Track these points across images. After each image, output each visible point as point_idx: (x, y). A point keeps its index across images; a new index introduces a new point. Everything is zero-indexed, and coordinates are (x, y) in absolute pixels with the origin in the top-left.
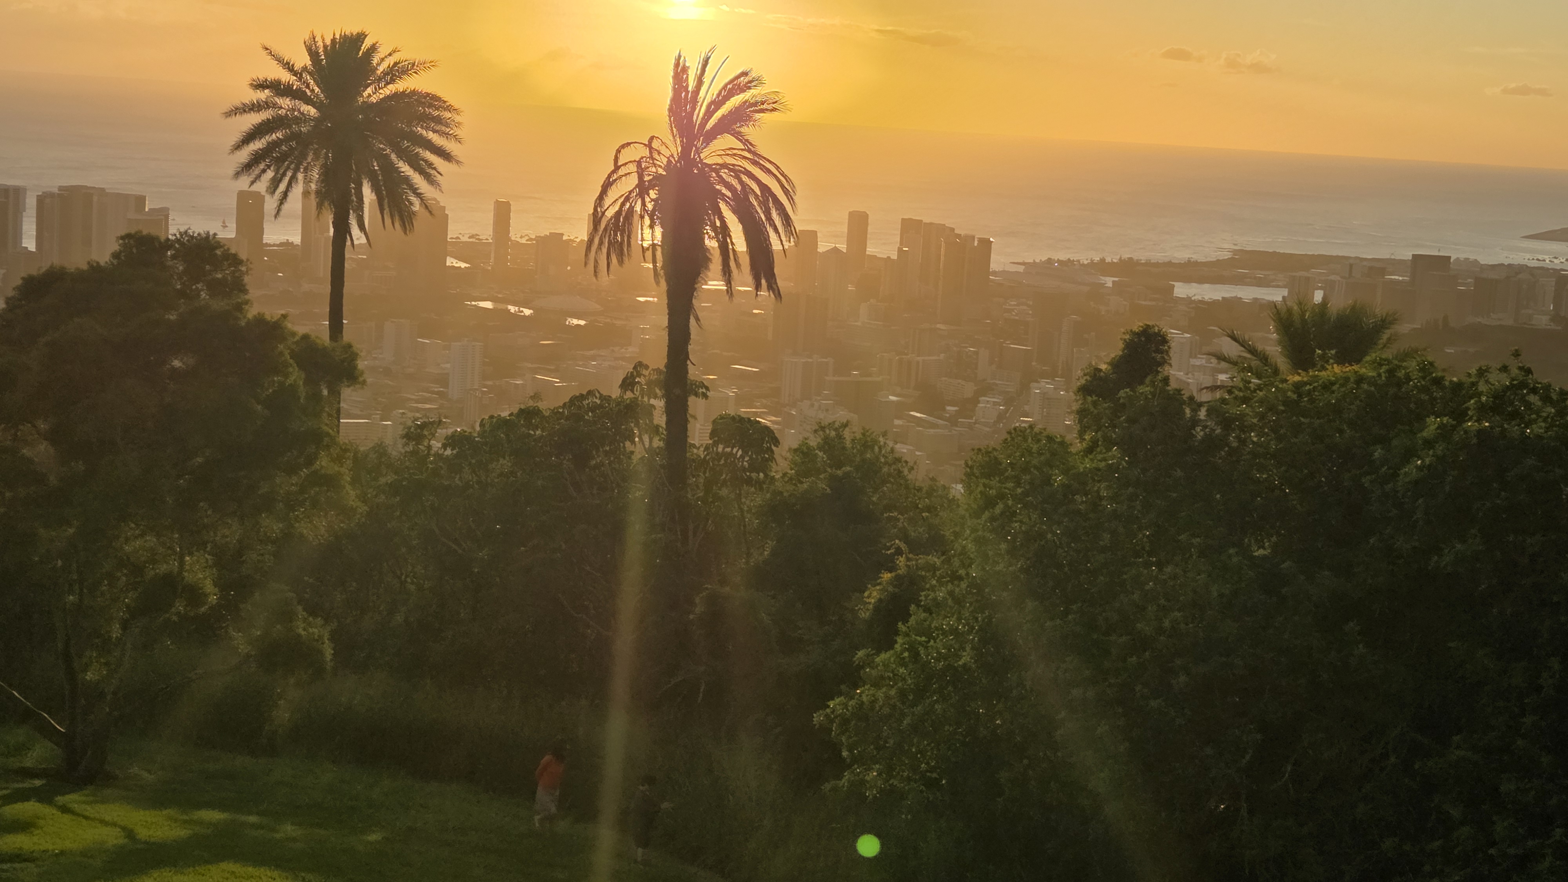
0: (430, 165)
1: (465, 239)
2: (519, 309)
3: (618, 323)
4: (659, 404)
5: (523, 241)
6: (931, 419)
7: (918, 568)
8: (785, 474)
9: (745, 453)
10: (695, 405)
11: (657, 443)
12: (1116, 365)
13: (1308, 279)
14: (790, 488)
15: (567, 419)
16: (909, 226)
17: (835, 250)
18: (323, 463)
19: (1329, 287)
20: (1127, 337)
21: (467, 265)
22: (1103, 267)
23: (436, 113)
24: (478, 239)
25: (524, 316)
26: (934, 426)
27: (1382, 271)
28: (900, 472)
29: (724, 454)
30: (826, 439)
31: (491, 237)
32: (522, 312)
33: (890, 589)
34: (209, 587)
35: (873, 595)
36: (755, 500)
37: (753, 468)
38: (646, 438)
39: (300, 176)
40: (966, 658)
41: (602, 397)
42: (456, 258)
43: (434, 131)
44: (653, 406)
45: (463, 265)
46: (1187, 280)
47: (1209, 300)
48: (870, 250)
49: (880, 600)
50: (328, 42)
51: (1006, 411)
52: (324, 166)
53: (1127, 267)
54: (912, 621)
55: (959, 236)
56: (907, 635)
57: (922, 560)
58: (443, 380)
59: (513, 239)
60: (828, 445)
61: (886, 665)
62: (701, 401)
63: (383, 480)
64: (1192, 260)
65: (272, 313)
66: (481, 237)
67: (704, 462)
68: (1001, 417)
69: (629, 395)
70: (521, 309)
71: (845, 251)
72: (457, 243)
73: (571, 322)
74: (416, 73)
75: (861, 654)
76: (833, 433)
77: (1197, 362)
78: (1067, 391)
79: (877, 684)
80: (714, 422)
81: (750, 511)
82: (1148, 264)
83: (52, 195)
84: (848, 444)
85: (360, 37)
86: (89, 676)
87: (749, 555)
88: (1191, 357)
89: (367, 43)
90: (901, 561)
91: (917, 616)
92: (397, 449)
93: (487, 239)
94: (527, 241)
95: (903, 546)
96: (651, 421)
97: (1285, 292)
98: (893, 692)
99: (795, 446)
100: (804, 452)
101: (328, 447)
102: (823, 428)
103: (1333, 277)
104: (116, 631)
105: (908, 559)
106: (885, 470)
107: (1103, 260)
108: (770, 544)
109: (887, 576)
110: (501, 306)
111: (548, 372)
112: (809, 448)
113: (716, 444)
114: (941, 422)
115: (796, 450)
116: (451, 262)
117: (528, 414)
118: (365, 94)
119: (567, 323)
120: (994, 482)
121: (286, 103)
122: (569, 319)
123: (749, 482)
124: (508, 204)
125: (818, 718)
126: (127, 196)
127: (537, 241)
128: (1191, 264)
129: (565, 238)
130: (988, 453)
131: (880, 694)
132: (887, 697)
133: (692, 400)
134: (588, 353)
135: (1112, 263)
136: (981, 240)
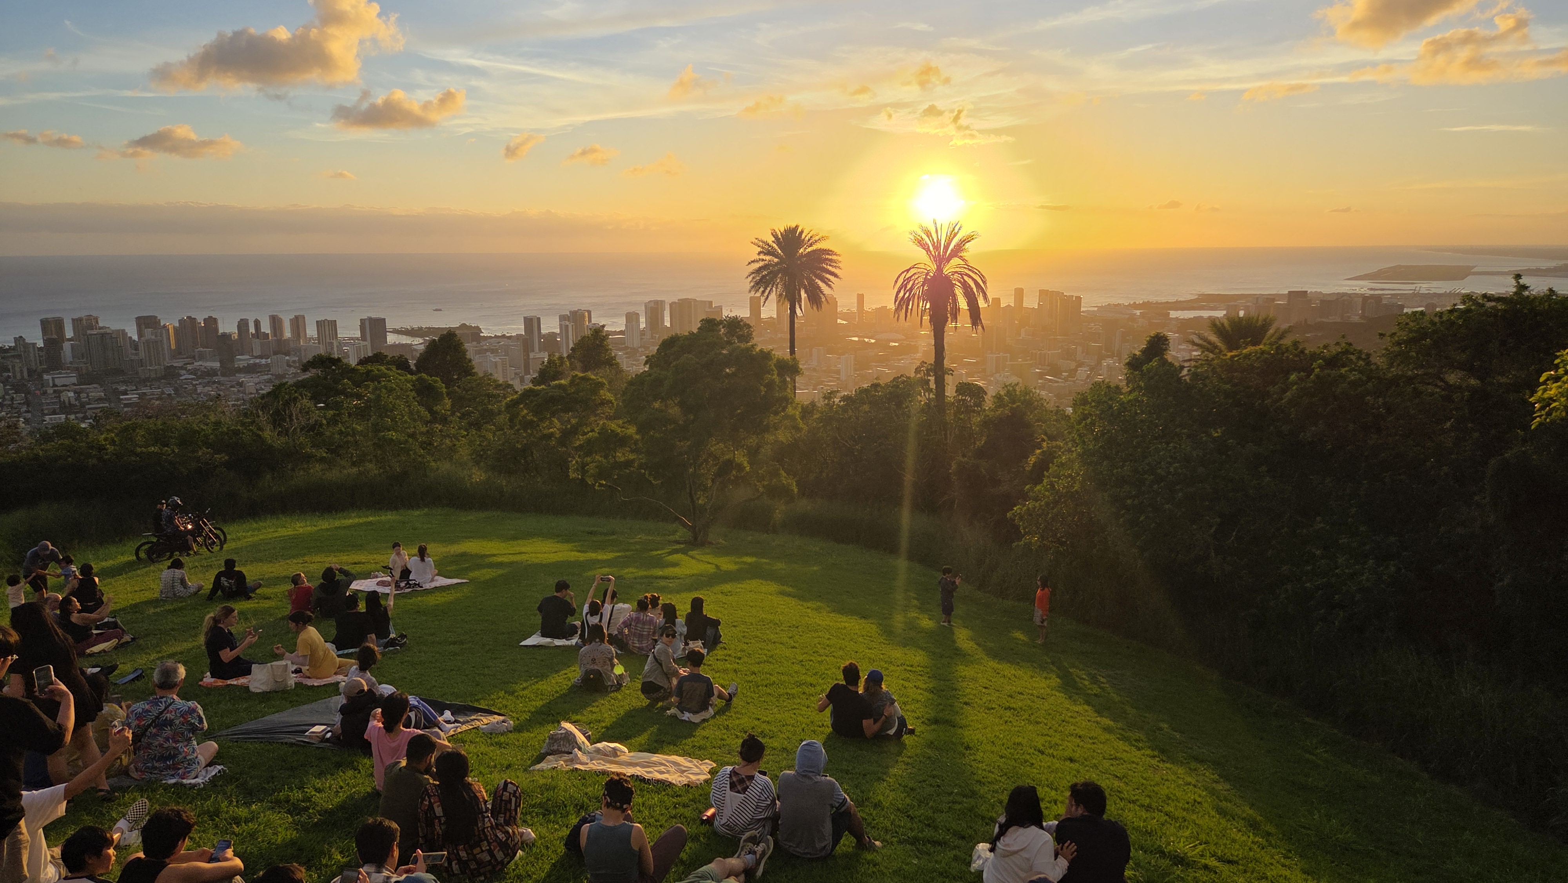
0: (829, 280)
1: (845, 311)
3: (912, 343)
4: (932, 379)
5: (870, 311)
6: (1055, 379)
7: (1052, 447)
8: (990, 408)
9: (971, 399)
10: (948, 379)
11: (932, 396)
12: (1144, 352)
13: (1236, 305)
14: (993, 413)
15: (892, 387)
16: (1042, 293)
17: (1009, 306)
18: (790, 410)
19: (1246, 308)
20: (1148, 339)
22: (1135, 306)
23: (830, 257)
25: (871, 343)
26: (1057, 382)
27: (1273, 300)
28: (1042, 404)
29: (962, 399)
30: (1008, 391)
31: (856, 309)
33: (1040, 457)
34: (746, 464)
35: (1032, 460)
36: (977, 419)
37: (976, 405)
38: (927, 394)
39: (774, 289)
40: (1077, 487)
41: (907, 377)
42: (841, 319)
43: (830, 265)
44: (929, 380)
45: (845, 322)
46: (1176, 309)
47: (1187, 319)
48: (1025, 305)
49: (1035, 462)
50: (782, 231)
51: (1090, 374)
52: (785, 284)
53: (1146, 305)
54: (1050, 471)
55: (1066, 296)
56: (1048, 477)
57: (1054, 443)
58: (838, 372)
59: (865, 310)
60: (1008, 393)
61: (1040, 491)
62: (950, 376)
63: (815, 416)
65: (767, 347)
66: (851, 310)
67: (953, 403)
68: (1088, 376)
69: (919, 376)
71: (1013, 306)
72: (842, 313)
74: (821, 241)
75: (1027, 487)
76: (1011, 389)
77: (1182, 347)
78: (1119, 363)
79: (1036, 499)
80: (957, 386)
81: (974, 424)
82: (1157, 303)
83: (675, 303)
84: (1017, 393)
85: (797, 227)
86: (700, 502)
87: (975, 443)
88: (1179, 345)
89: (799, 230)
90: (1045, 444)
91: (1053, 468)
92: (821, 403)
93: (854, 311)
95: (1045, 437)
96: (929, 386)
97: (1225, 312)
98: (1043, 503)
99: (994, 395)
100: (998, 397)
101: (791, 403)
102: (1006, 386)
103: (1248, 304)
104: (709, 483)
105: (1048, 443)
106: (1036, 403)
107: (1135, 303)
108: (984, 438)
109: (1038, 451)
110: (861, 339)
111: (883, 367)
112: (1000, 395)
113: (958, 395)
114: (1060, 380)
115: (994, 397)
116: (839, 321)
117: (875, 386)
118: (800, 252)
119: (890, 345)
120: (1087, 407)
121: (768, 258)
122: (891, 343)
123: (974, 411)
124: (863, 295)
125: (1009, 515)
126: (705, 302)
127: (876, 310)
128: (1177, 302)
129: (885, 309)
130: (1083, 394)
131: (1037, 504)
132: (1041, 506)
133: (946, 376)
134: (900, 358)
135: (1139, 304)
136: (1076, 297)
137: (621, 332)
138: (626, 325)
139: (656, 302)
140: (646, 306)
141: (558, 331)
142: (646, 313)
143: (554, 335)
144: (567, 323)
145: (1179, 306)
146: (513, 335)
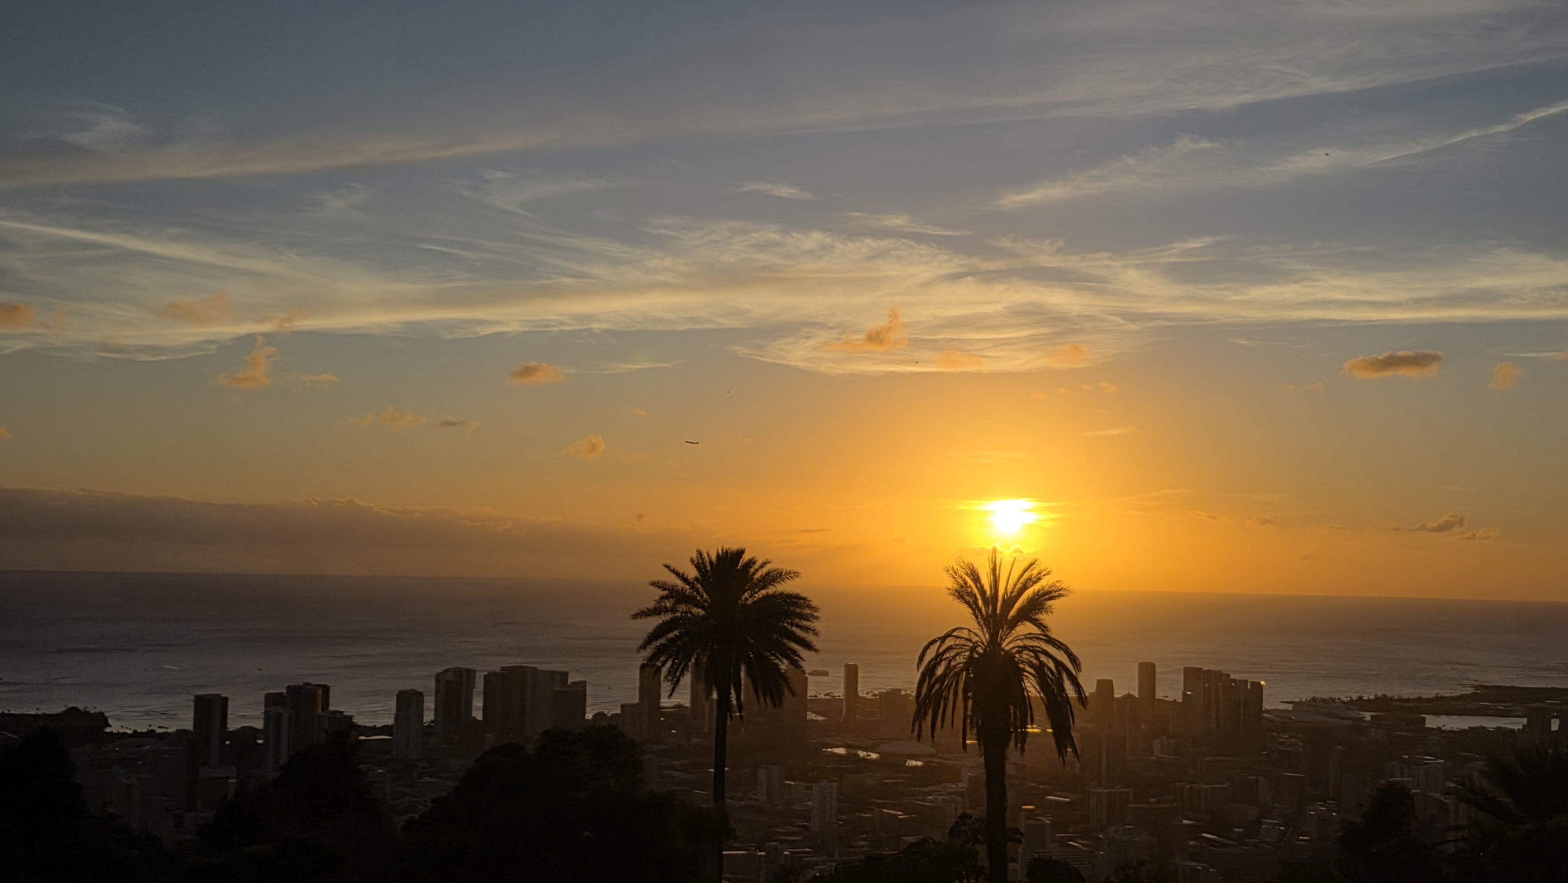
1: (822, 696)
2: (867, 753)
5: (869, 696)
6: (1220, 839)
10: (1013, 849)
12: (1366, 818)
13: (1544, 709)
16: (1192, 674)
17: (1129, 696)
19: (1563, 716)
20: (1374, 794)
21: (824, 718)
22: (1361, 704)
23: (798, 610)
24: (832, 696)
25: (872, 761)
26: (1224, 845)
31: (843, 694)
32: (869, 756)
39: (690, 666)
42: (814, 712)
43: (797, 625)
45: (820, 718)
46: (1437, 713)
47: (1457, 730)
50: (714, 558)
51: (1286, 831)
52: (711, 657)
53: (1381, 703)
55: (1234, 681)
58: (807, 816)
59: (861, 695)
64: (1439, 696)
66: (834, 695)
68: (1282, 836)
70: (869, 753)
71: (1137, 696)
72: (816, 701)
73: (910, 763)
74: (783, 580)
78: (1339, 812)
80: (1030, 864)
82: (1401, 700)
83: (495, 674)
89: (746, 557)
93: (839, 696)
94: (871, 696)
103: (1565, 707)
107: (1361, 698)
110: (853, 751)
111: (894, 807)
114: (1229, 842)
116: (811, 716)
118: (743, 598)
119: (907, 764)
121: (682, 606)
122: (909, 761)
124: (855, 667)
126: (553, 673)
127: (881, 698)
128: (1438, 699)
129: (903, 693)
134: (926, 789)
135: (1369, 700)
136: (1252, 683)
137: (384, 730)
138: (397, 717)
139: (458, 672)
140: (438, 678)
141: (259, 725)
142: (437, 692)
143: (250, 732)
144: (280, 710)
145: (1441, 706)
146: (169, 731)
